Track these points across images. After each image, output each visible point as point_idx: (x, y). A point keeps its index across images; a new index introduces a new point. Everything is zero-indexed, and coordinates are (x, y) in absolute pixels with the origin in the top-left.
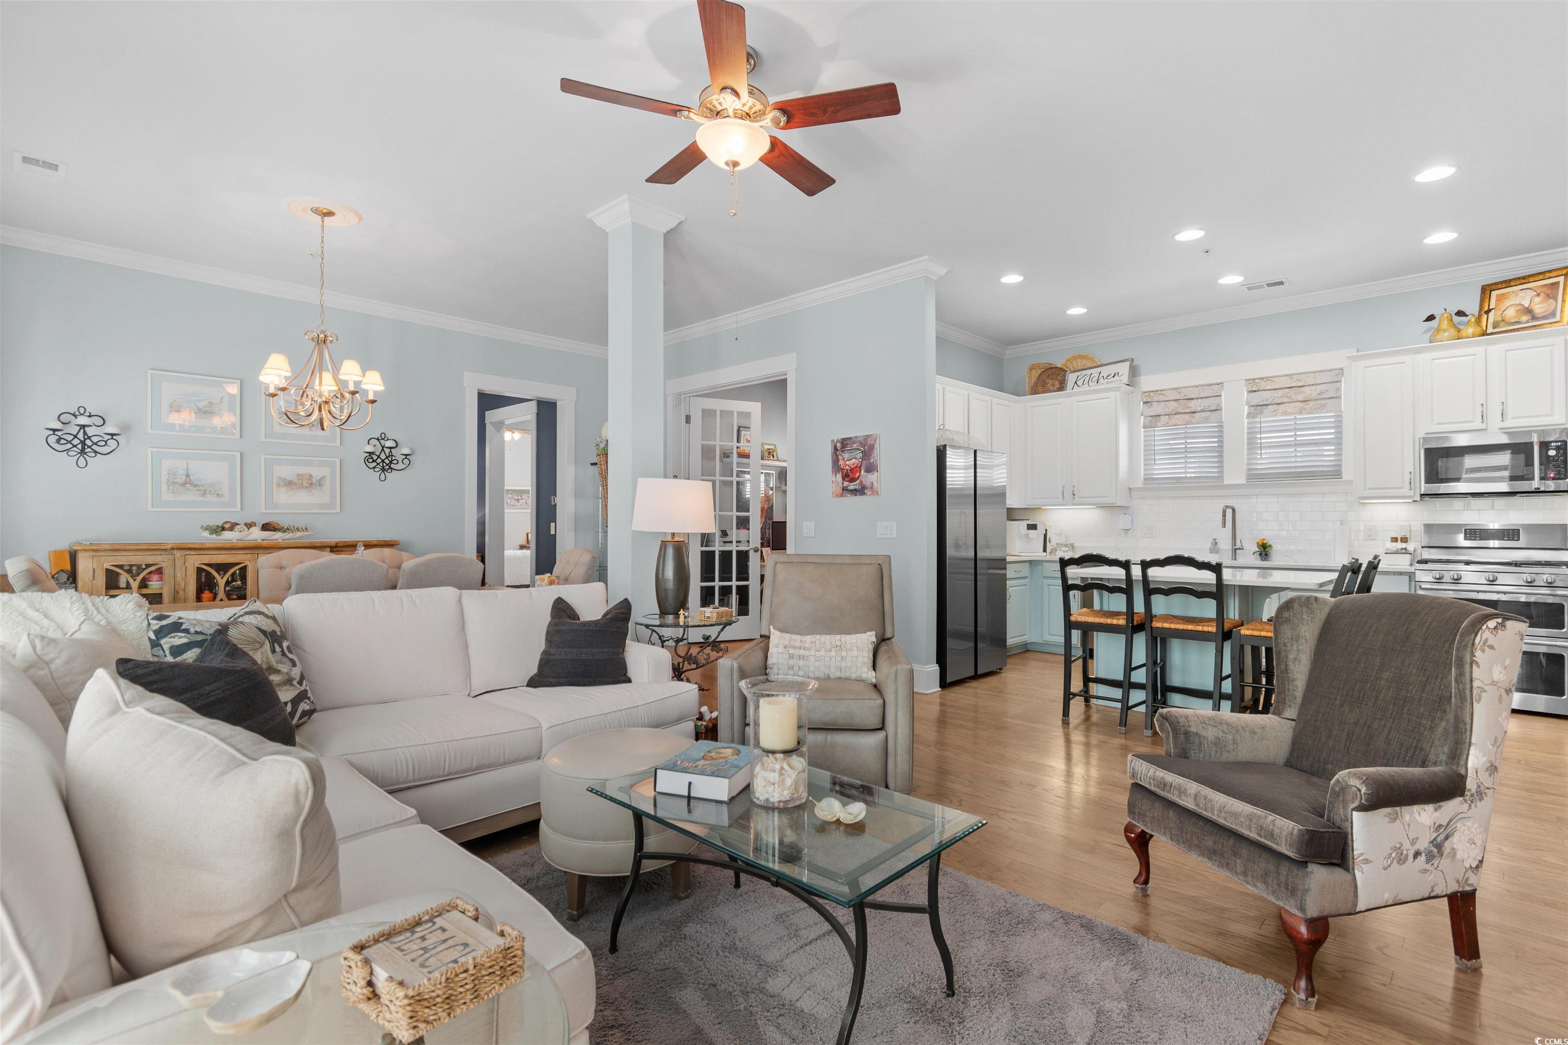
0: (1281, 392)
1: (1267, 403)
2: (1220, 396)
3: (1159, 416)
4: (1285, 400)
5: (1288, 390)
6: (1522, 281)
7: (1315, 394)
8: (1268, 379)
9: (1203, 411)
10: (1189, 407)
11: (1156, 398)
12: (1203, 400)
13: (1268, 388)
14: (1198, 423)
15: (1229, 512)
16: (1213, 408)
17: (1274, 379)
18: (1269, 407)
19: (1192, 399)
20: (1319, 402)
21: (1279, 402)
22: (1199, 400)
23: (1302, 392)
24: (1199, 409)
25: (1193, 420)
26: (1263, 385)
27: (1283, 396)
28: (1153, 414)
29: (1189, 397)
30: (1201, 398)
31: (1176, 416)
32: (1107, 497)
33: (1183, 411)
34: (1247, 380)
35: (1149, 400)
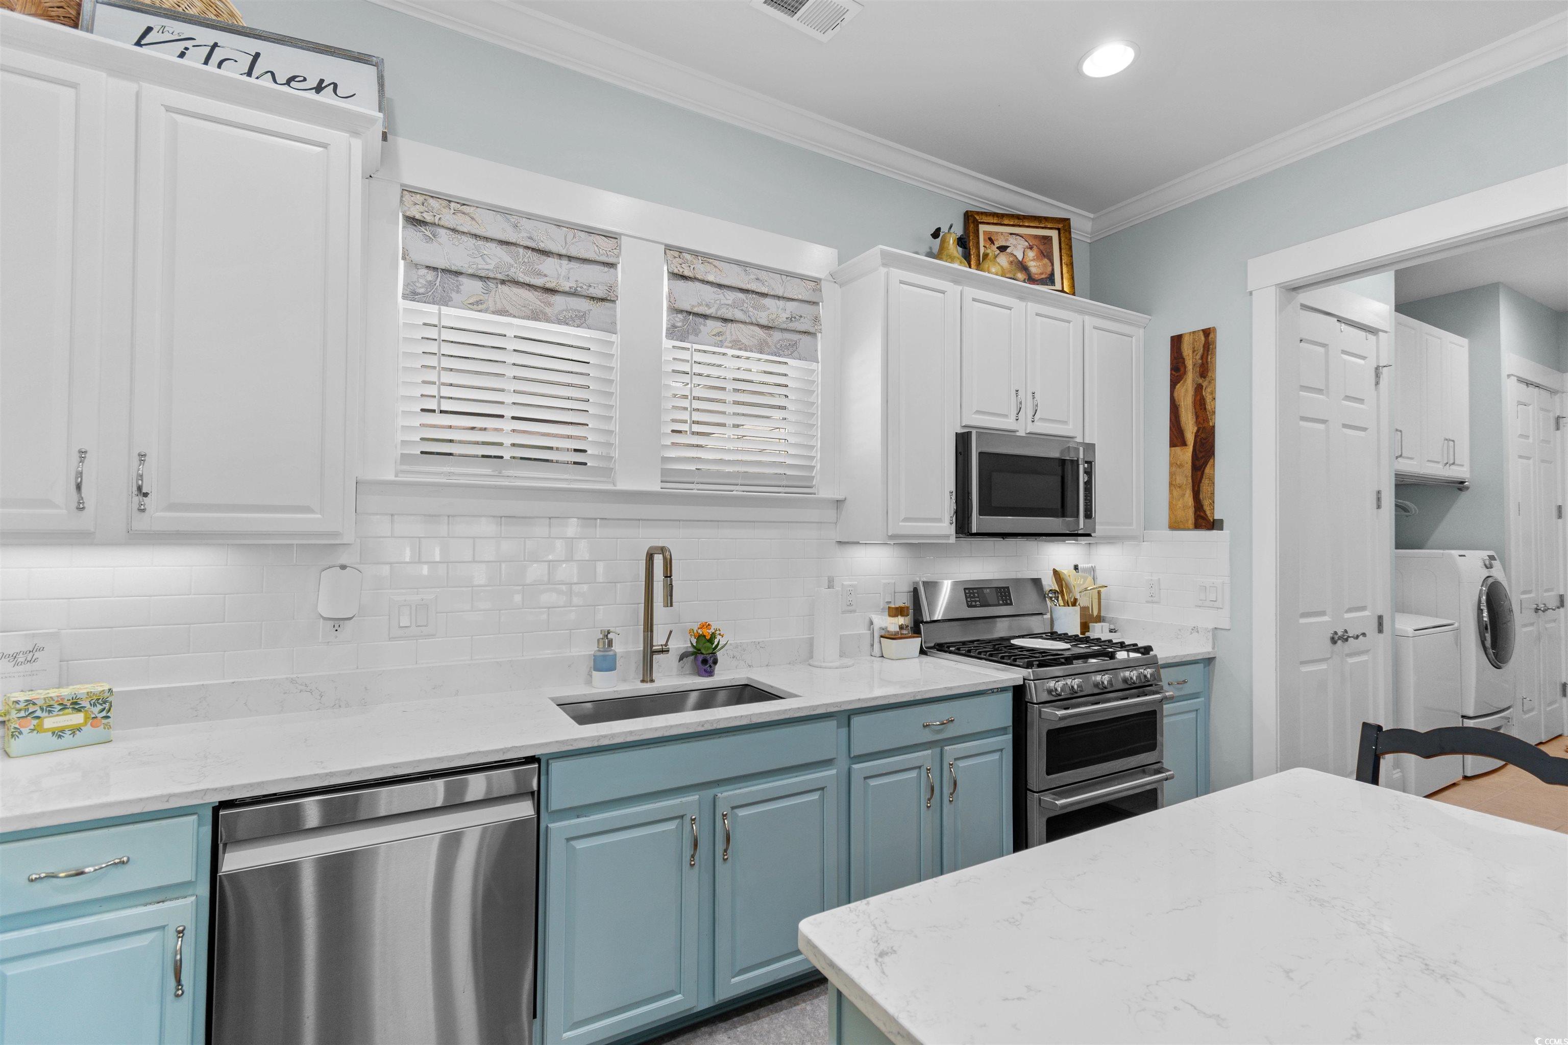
0: (731, 296)
1: (708, 312)
2: (612, 265)
3: (458, 273)
4: (739, 315)
5: (741, 295)
6: (1016, 222)
7: (784, 316)
8: (706, 257)
9: (573, 294)
10: (540, 274)
11: (448, 219)
12: (574, 265)
13: (711, 278)
14: (559, 322)
15: (658, 560)
16: (599, 292)
17: (716, 263)
18: (709, 323)
19: (546, 253)
20: (788, 335)
21: (729, 316)
22: (565, 262)
23: (764, 308)
24: (566, 286)
25: (548, 310)
26: (701, 270)
27: (734, 305)
28: (442, 264)
29: (542, 246)
30: (570, 258)
31: (505, 289)
32: (307, 509)
33: (527, 279)
34: (668, 248)
35: (428, 218)
